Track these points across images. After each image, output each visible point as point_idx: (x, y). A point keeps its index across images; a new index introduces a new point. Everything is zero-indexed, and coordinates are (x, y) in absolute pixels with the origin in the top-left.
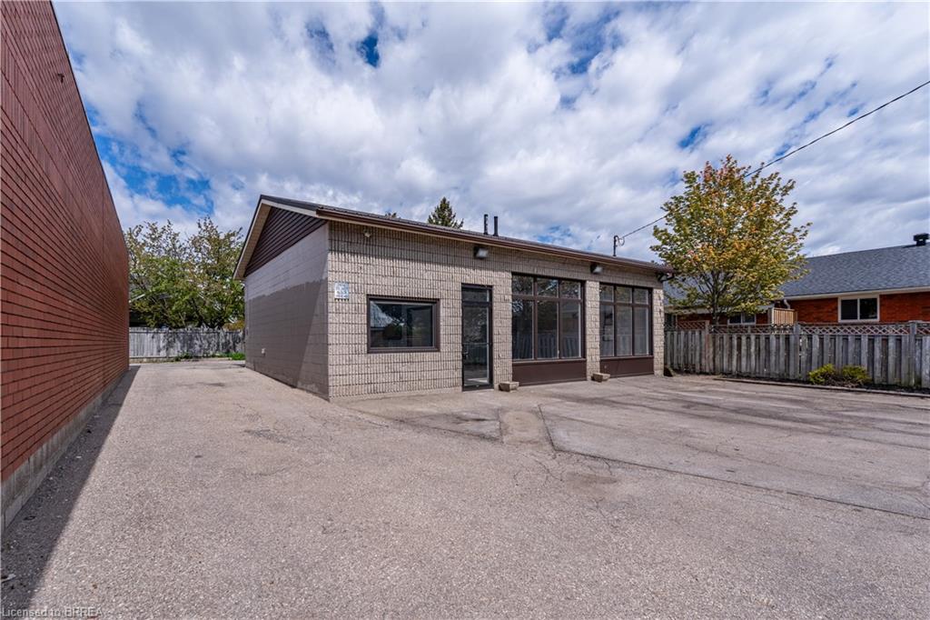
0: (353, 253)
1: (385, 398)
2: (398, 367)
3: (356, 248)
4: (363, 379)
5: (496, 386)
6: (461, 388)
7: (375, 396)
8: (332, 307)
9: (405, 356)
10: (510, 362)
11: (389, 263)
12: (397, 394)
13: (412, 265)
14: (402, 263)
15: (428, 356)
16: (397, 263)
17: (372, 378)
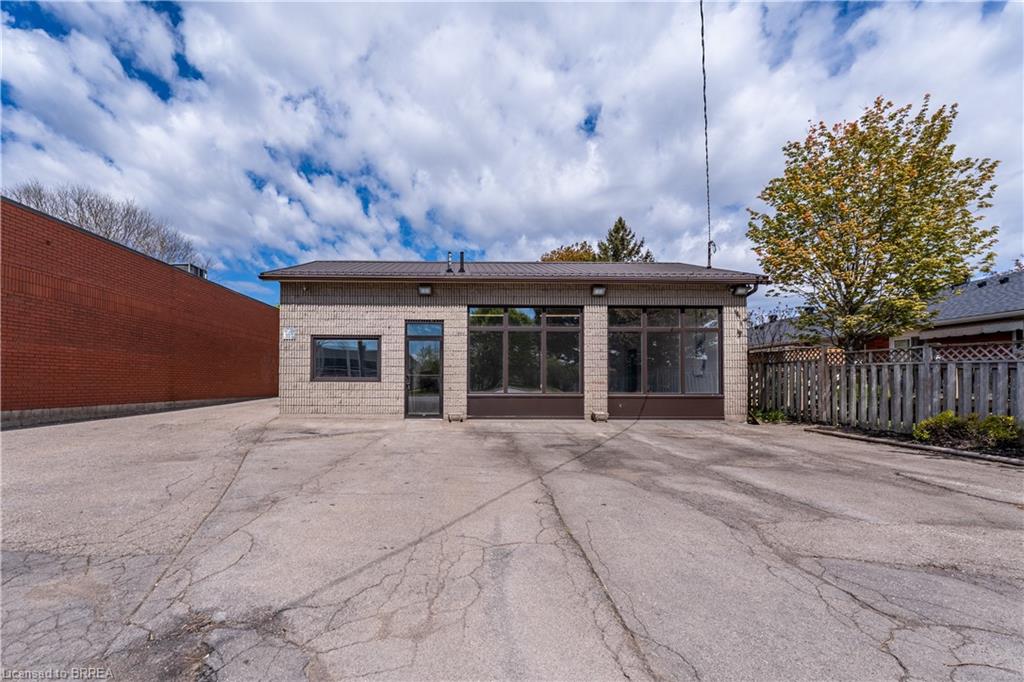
0: (299, 304)
1: (325, 418)
2: (338, 393)
3: (302, 299)
4: (306, 401)
5: (445, 416)
6: (403, 415)
7: (318, 415)
8: (282, 346)
9: (347, 384)
10: (464, 395)
11: (331, 308)
12: (337, 416)
13: (353, 308)
14: (343, 308)
15: (368, 385)
16: (336, 308)
17: (315, 402)
